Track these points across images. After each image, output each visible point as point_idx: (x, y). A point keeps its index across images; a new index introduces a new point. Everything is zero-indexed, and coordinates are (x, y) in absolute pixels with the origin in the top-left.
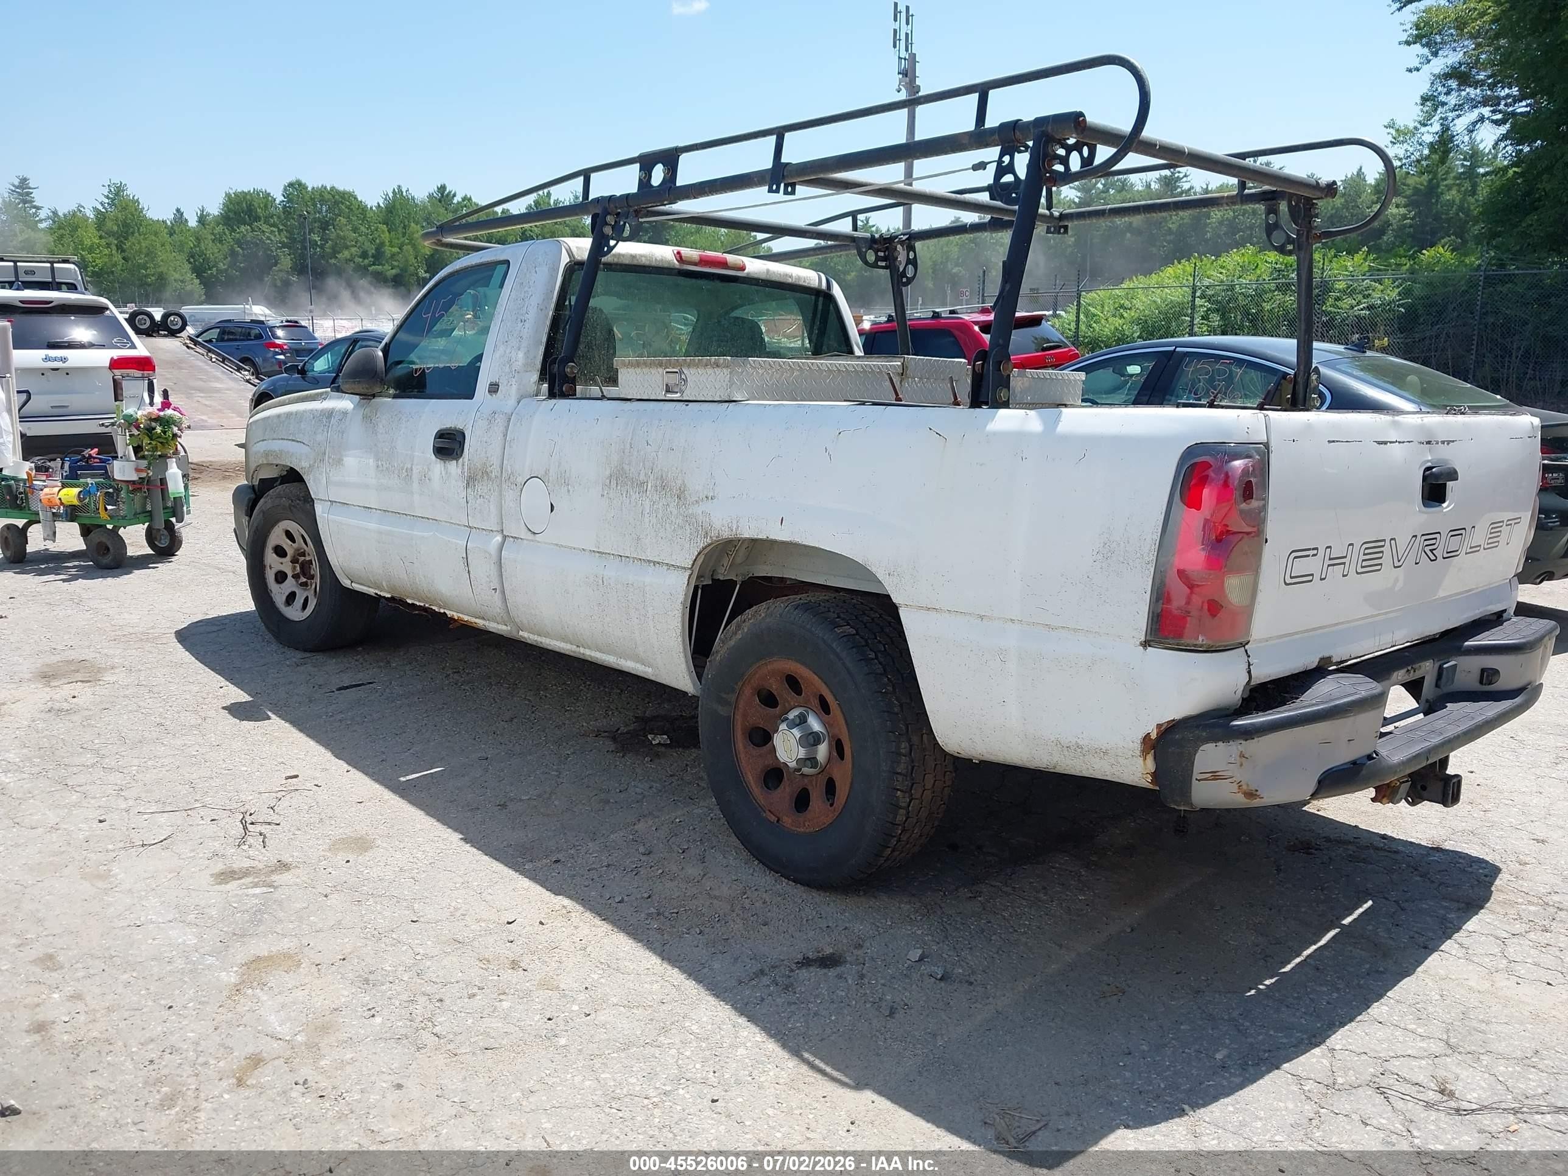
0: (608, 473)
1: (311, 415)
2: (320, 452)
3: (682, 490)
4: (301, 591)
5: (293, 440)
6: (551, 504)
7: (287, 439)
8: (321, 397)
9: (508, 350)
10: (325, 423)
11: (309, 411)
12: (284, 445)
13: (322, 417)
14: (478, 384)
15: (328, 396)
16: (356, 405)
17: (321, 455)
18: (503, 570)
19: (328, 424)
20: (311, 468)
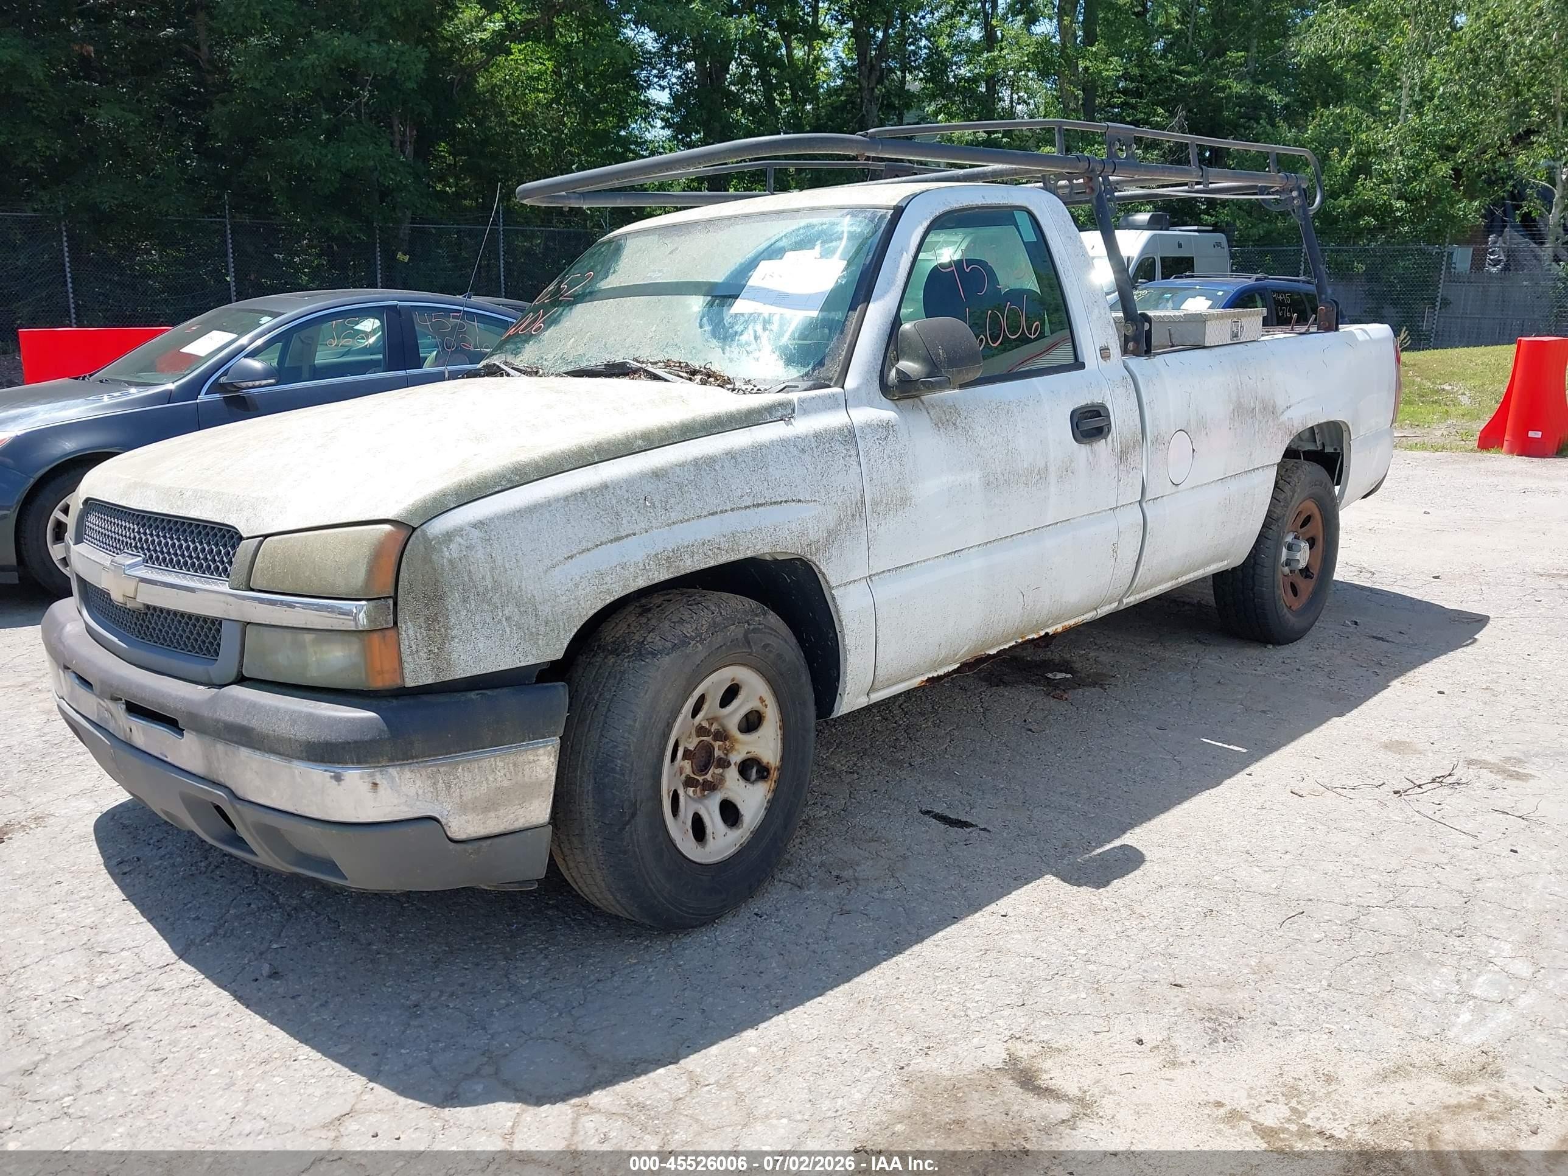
0: (1231, 408)
1: (791, 449)
2: (849, 504)
3: (1274, 408)
4: (706, 802)
5: (759, 505)
6: (1194, 450)
7: (732, 510)
8: (771, 415)
9: (1102, 312)
10: (845, 452)
11: (775, 444)
12: (732, 522)
13: (827, 445)
14: (1082, 353)
15: (793, 411)
16: (900, 410)
17: (853, 506)
18: (1148, 536)
19: (853, 453)
20: (832, 537)
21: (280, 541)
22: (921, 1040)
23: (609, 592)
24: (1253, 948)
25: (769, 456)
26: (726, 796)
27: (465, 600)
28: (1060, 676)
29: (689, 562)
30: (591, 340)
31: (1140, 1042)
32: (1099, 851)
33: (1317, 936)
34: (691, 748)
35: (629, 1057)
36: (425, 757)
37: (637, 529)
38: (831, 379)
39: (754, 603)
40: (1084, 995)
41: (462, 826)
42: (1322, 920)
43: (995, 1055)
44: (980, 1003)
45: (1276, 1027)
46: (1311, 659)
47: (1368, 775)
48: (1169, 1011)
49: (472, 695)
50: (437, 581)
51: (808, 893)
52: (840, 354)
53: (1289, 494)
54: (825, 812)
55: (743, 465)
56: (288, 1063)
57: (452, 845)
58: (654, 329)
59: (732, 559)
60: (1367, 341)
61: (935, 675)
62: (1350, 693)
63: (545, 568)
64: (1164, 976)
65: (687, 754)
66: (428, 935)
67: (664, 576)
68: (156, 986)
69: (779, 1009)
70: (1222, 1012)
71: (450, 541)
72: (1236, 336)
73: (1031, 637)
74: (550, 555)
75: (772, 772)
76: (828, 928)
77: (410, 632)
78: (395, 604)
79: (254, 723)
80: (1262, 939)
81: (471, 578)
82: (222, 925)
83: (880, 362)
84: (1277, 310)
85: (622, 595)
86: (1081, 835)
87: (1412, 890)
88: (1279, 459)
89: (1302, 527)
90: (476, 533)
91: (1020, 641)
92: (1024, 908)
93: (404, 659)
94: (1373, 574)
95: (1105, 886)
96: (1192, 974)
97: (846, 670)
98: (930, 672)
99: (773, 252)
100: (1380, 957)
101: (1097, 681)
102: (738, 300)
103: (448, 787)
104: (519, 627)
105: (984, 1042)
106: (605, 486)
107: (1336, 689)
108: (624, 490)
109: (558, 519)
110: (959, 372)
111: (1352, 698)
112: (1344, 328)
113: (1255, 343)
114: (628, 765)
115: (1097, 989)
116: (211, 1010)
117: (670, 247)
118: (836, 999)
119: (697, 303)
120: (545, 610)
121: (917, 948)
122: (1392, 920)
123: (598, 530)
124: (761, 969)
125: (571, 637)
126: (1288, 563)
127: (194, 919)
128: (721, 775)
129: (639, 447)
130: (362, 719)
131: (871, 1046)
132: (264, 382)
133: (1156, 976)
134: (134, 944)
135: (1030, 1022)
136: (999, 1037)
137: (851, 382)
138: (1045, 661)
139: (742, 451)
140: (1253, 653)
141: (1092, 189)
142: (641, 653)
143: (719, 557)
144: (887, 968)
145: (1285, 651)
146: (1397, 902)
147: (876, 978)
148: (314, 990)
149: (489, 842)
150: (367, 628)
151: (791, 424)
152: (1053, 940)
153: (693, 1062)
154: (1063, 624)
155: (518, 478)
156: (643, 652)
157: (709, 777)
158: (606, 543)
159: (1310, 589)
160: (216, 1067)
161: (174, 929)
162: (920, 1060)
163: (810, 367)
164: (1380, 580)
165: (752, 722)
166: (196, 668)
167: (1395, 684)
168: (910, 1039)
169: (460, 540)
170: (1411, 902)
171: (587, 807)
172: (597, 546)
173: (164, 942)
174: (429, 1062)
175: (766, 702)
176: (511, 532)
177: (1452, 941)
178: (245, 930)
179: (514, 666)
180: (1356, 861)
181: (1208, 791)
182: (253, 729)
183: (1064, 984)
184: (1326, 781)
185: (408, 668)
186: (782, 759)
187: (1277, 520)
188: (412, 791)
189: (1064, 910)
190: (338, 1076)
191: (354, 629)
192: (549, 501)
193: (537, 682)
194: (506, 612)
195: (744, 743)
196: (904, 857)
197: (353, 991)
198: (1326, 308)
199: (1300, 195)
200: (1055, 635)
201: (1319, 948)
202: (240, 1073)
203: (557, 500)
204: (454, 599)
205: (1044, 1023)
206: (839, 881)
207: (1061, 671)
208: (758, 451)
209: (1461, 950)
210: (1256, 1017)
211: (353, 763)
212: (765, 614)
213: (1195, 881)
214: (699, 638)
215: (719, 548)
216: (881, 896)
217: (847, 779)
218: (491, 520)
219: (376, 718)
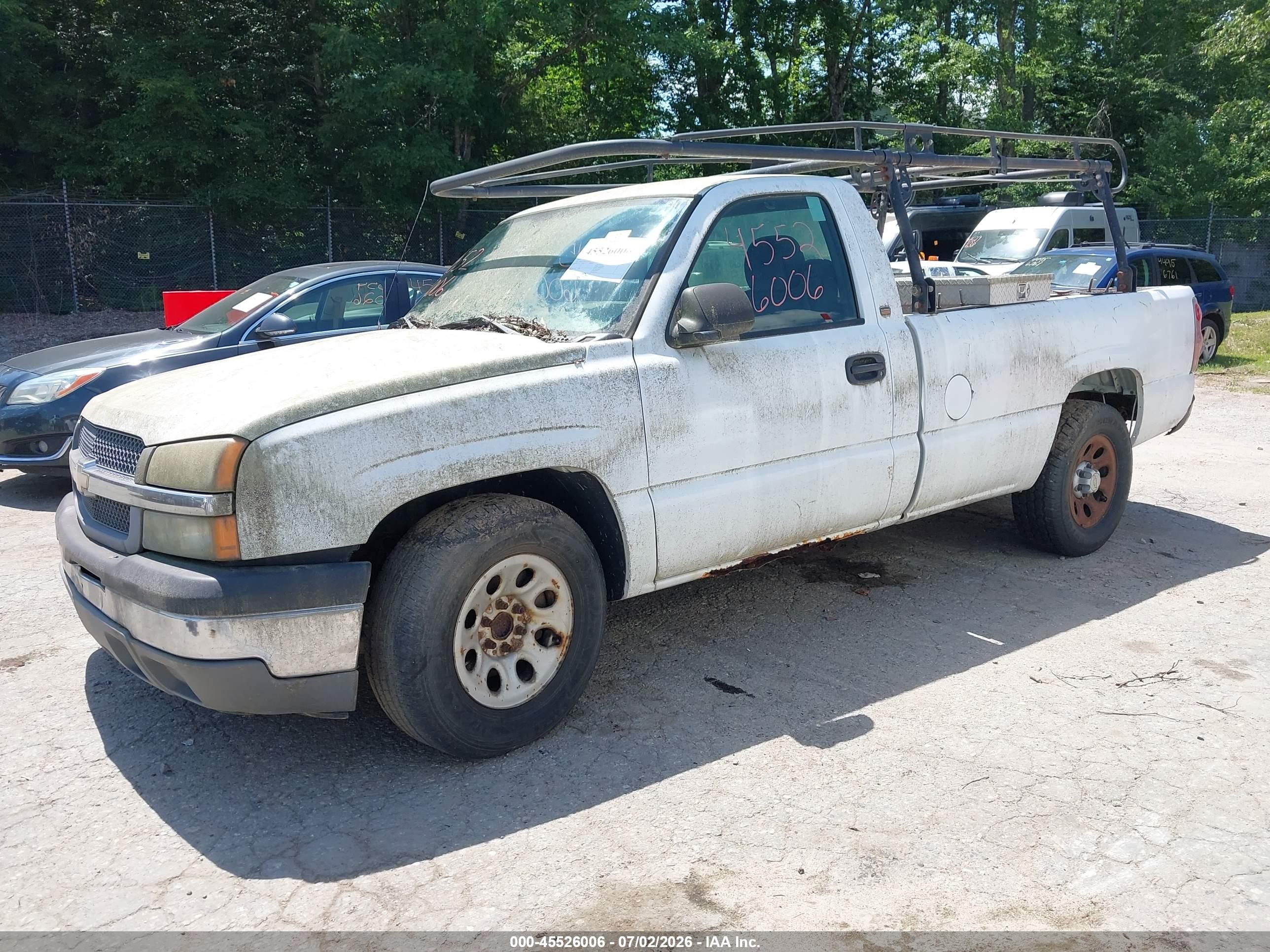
0: (1012, 357)
1: (578, 386)
2: (629, 429)
3: (1058, 356)
4: (504, 661)
5: (545, 429)
6: (972, 392)
7: (521, 432)
8: (564, 359)
9: (885, 277)
10: (627, 389)
11: (564, 381)
12: (520, 442)
13: (611, 383)
14: (862, 311)
15: (584, 356)
16: (682, 357)
17: (634, 431)
18: (925, 462)
19: (635, 390)
20: (613, 455)
21: (164, 449)
22: (626, 856)
23: (408, 493)
24: (933, 804)
25: (558, 391)
26: (522, 657)
27: (288, 496)
28: (870, 576)
29: (479, 472)
30: (467, 300)
31: (802, 871)
32: (839, 718)
33: (991, 797)
34: (491, 618)
35: (398, 851)
36: (251, 612)
37: (435, 445)
38: (624, 332)
39: (544, 505)
40: (772, 831)
41: (282, 666)
42: (1001, 784)
43: (680, 872)
44: (686, 831)
45: (922, 868)
46: (1096, 569)
47: (1101, 668)
48: (837, 848)
49: (294, 568)
50: (266, 481)
51: (588, 737)
52: (634, 312)
53: (1077, 429)
54: (629, 675)
55: (533, 398)
56: (152, 837)
57: (274, 681)
58: (508, 292)
59: (519, 470)
60: (1163, 301)
61: (718, 568)
62: (1117, 600)
63: (353, 474)
64: (846, 821)
65: (485, 622)
66: (290, 751)
67: (457, 482)
68: (83, 775)
69: (526, 825)
70: (881, 853)
71: (277, 451)
72: (1024, 296)
73: (812, 541)
74: (359, 464)
75: (564, 639)
76: (592, 765)
77: (244, 519)
78: (234, 498)
79: (141, 583)
80: (943, 797)
81: (293, 480)
82: (147, 734)
83: (666, 319)
84: (1162, 273)
85: (419, 496)
86: (829, 704)
87: (1092, 765)
88: (1064, 400)
89: (1095, 457)
90: (298, 446)
91: (801, 544)
92: (754, 760)
93: (240, 539)
94: (1185, 499)
95: (829, 746)
96: (870, 821)
97: (629, 561)
98: (714, 566)
99: (601, 232)
100: (1038, 818)
101: (901, 581)
102: (568, 270)
103: (271, 637)
104: (331, 517)
105: (675, 862)
106: (410, 412)
107: (1106, 596)
108: (425, 415)
109: (367, 437)
110: (729, 327)
111: (1117, 604)
112: (1141, 290)
113: (1042, 303)
114: (420, 628)
115: (786, 827)
116: (115, 795)
117: (536, 228)
118: (574, 821)
119: (540, 272)
120: (353, 505)
121: (654, 786)
122: (1064, 790)
123: (401, 445)
124: (525, 794)
125: (374, 526)
126: (1080, 488)
127: (130, 728)
128: (520, 640)
129: (444, 382)
130: (205, 582)
131: (585, 857)
132: (286, 332)
133: (840, 820)
134: (81, 743)
135: (720, 849)
136: (690, 858)
137: (639, 334)
138: (863, 563)
139: (534, 387)
140: (1046, 563)
141: (887, 177)
142: (440, 541)
143: (507, 468)
144: (623, 801)
145: (1076, 563)
146: (1074, 775)
147: (613, 806)
148: (193, 785)
149: (305, 680)
150: (211, 515)
151: (581, 366)
152: (767, 786)
153: (442, 860)
154: (845, 532)
155: (337, 405)
156: (441, 540)
157: (508, 640)
158: (407, 456)
159: (1104, 510)
160: (102, 835)
161: (113, 735)
162: (618, 871)
163: (609, 322)
164: (1189, 506)
165: (547, 599)
166: (116, 541)
167: (1163, 594)
168: (618, 855)
169: (284, 450)
170: (1086, 775)
171: (389, 658)
172: (399, 458)
173: (102, 743)
174: (251, 844)
175: (558, 584)
176: (327, 445)
177: (1110, 810)
178: (162, 739)
179: (327, 548)
180: (1055, 738)
181: (953, 675)
182: (138, 587)
183: (760, 822)
184: (1060, 672)
185: (243, 546)
186: (573, 630)
187: (1065, 451)
188: (242, 638)
189: (788, 762)
190: (183, 849)
191: (205, 515)
192: (360, 423)
193: (351, 560)
194: (321, 506)
195: (540, 616)
196: (676, 713)
197: (219, 788)
198: (1124, 272)
199: (1102, 178)
200: (836, 541)
201: (989, 807)
202: (116, 841)
203: (367, 422)
204: (278, 495)
205: (731, 850)
206: (616, 729)
207: (872, 572)
208: (548, 388)
209: (1113, 817)
210: (909, 858)
211: (197, 614)
212: (554, 514)
213: (908, 746)
214: (488, 531)
215: (507, 462)
216: (644, 743)
217: (658, 649)
218: (311, 436)
219: (214, 582)
